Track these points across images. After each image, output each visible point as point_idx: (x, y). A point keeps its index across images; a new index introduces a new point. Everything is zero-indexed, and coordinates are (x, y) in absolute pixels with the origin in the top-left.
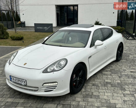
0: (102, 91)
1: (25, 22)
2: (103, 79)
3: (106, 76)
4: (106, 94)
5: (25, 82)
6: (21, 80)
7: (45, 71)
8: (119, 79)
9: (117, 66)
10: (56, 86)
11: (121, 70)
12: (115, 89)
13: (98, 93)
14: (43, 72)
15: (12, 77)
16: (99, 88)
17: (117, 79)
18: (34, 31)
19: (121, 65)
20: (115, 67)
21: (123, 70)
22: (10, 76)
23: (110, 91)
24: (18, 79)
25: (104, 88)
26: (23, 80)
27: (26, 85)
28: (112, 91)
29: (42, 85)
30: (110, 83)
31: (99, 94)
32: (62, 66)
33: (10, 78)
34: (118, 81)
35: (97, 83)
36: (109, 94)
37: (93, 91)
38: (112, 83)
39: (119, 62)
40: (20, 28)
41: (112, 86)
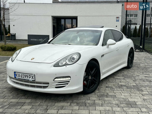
0: (117, 92)
1: (15, 34)
2: (116, 82)
3: (119, 80)
4: (123, 94)
5: (34, 77)
6: (28, 75)
7: (57, 65)
8: (133, 82)
9: (129, 72)
10: (69, 82)
11: (134, 75)
12: (131, 90)
13: (113, 93)
14: (54, 66)
15: (17, 73)
16: (113, 90)
17: (131, 82)
18: (27, 43)
19: (133, 71)
20: (127, 73)
21: (137, 75)
22: (15, 72)
23: (127, 92)
24: (24, 74)
25: (119, 90)
26: (31, 75)
27: (35, 81)
28: (129, 92)
29: (54, 80)
30: (125, 86)
31: (115, 94)
32: (75, 60)
33: (15, 75)
34: (133, 84)
35: (110, 85)
36: (126, 94)
37: (107, 92)
38: (127, 85)
39: (130, 69)
40: (10, 40)
41: (127, 87)
